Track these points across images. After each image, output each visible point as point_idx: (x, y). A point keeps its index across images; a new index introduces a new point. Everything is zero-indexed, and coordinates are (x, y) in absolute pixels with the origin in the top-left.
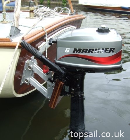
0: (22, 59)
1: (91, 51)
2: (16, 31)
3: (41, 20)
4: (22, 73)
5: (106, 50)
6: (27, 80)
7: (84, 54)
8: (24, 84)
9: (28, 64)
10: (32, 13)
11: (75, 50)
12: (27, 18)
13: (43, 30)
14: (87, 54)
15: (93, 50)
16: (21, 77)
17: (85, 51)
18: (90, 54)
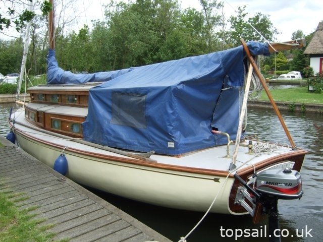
0: (236, 185)
1: (277, 184)
2: (233, 166)
3: (256, 156)
4: (235, 196)
5: (286, 185)
6: (239, 202)
7: (272, 186)
8: (237, 204)
9: (240, 189)
10: (250, 150)
11: (267, 183)
12: (246, 153)
13: (253, 167)
14: (274, 186)
15: (278, 183)
16: (235, 199)
17: (273, 183)
18: (276, 186)
